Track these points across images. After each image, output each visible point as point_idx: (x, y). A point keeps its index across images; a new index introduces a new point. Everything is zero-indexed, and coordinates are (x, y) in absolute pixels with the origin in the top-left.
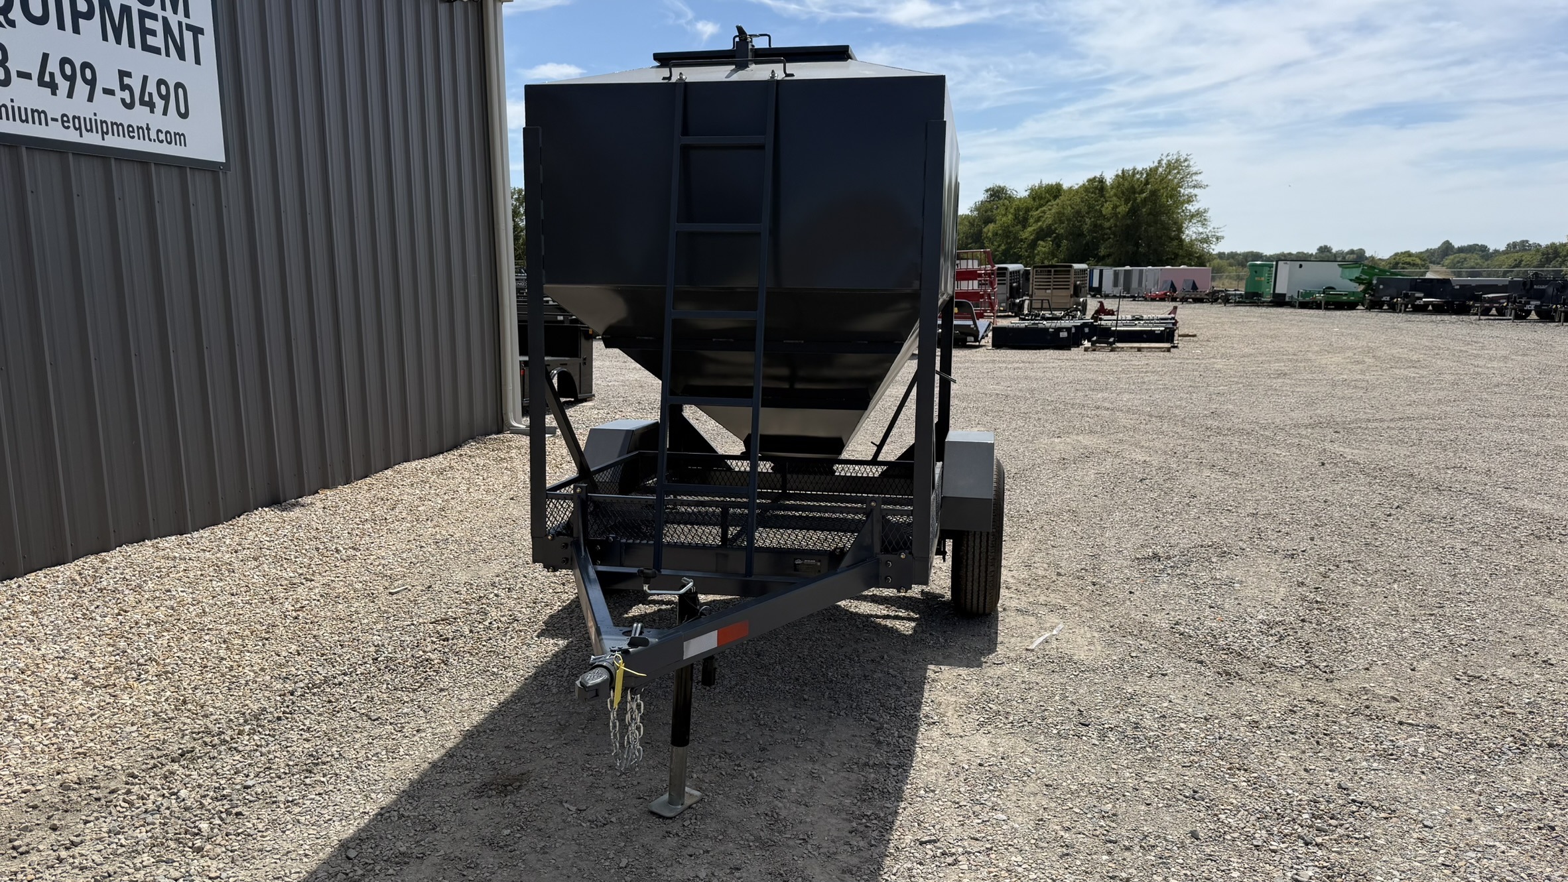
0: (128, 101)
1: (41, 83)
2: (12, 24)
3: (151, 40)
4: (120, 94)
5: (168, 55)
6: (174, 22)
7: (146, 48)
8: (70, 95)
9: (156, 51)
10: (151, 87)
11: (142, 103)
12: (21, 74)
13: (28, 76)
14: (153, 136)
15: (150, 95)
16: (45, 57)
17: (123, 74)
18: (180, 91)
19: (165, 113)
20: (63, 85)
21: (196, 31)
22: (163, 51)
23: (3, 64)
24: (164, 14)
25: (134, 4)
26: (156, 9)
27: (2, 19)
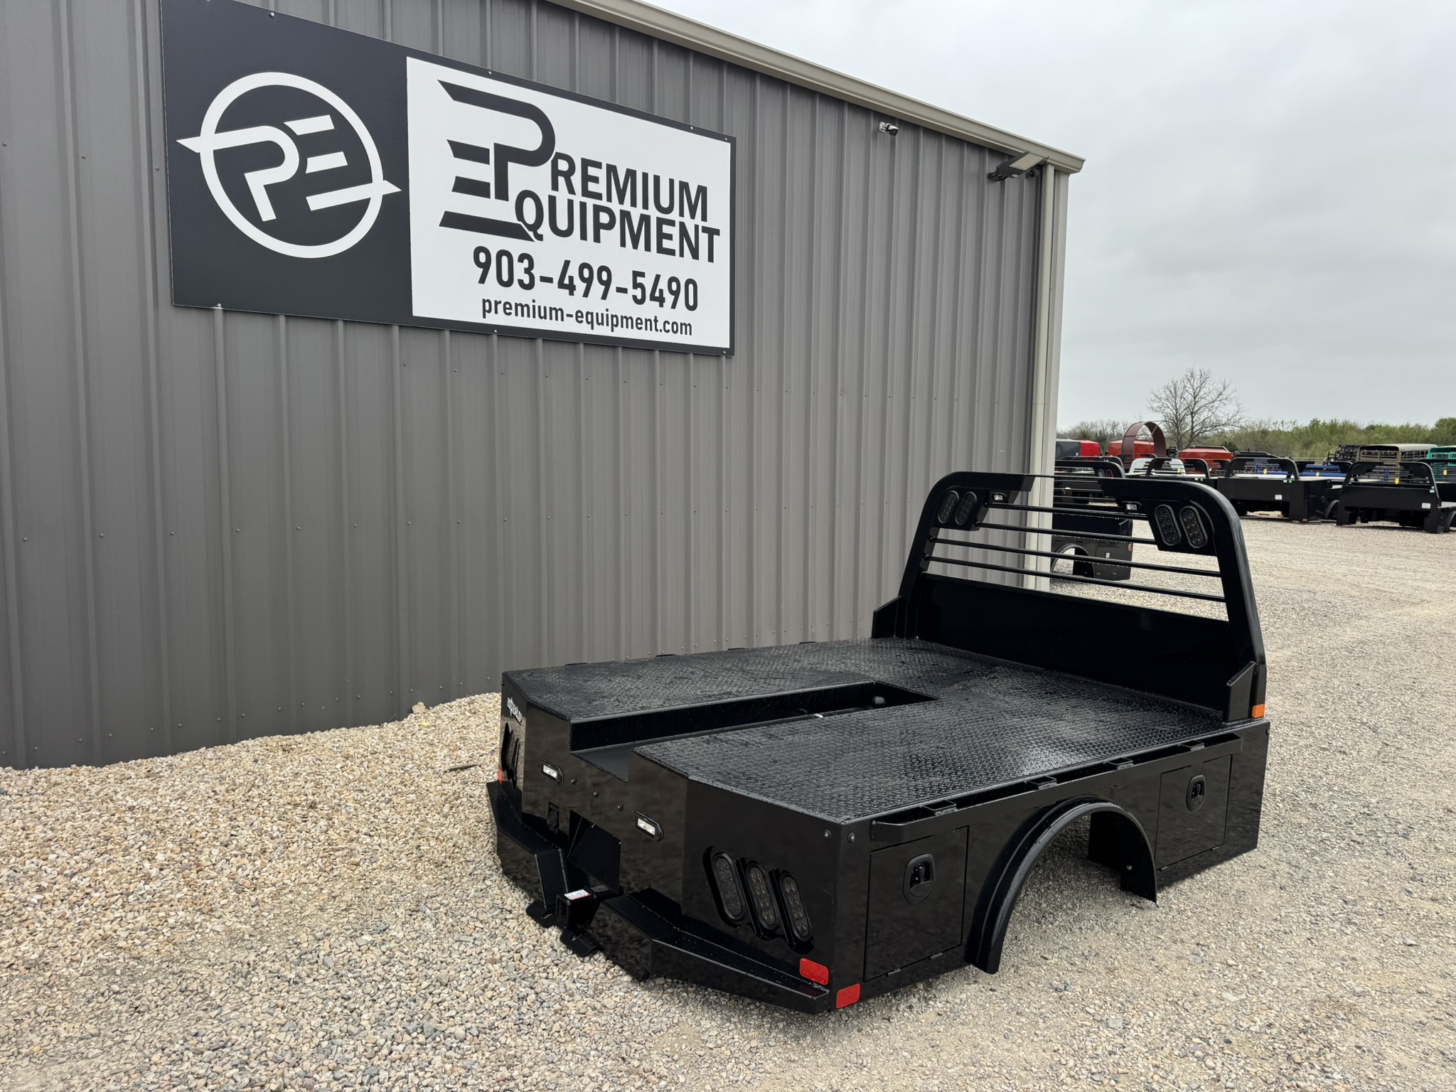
0: (639, 297)
1: (561, 285)
2: (540, 238)
4: (631, 292)
6: (690, 225)
7: (661, 250)
8: (586, 294)
9: (672, 252)
10: (663, 285)
11: (653, 298)
12: (544, 279)
13: (550, 280)
14: (660, 326)
15: (661, 291)
16: (567, 263)
17: (636, 274)
18: (691, 287)
19: (674, 306)
21: (712, 232)
22: (677, 252)
23: (528, 271)
24: (682, 219)
25: (653, 213)
26: (674, 216)
27: (531, 234)
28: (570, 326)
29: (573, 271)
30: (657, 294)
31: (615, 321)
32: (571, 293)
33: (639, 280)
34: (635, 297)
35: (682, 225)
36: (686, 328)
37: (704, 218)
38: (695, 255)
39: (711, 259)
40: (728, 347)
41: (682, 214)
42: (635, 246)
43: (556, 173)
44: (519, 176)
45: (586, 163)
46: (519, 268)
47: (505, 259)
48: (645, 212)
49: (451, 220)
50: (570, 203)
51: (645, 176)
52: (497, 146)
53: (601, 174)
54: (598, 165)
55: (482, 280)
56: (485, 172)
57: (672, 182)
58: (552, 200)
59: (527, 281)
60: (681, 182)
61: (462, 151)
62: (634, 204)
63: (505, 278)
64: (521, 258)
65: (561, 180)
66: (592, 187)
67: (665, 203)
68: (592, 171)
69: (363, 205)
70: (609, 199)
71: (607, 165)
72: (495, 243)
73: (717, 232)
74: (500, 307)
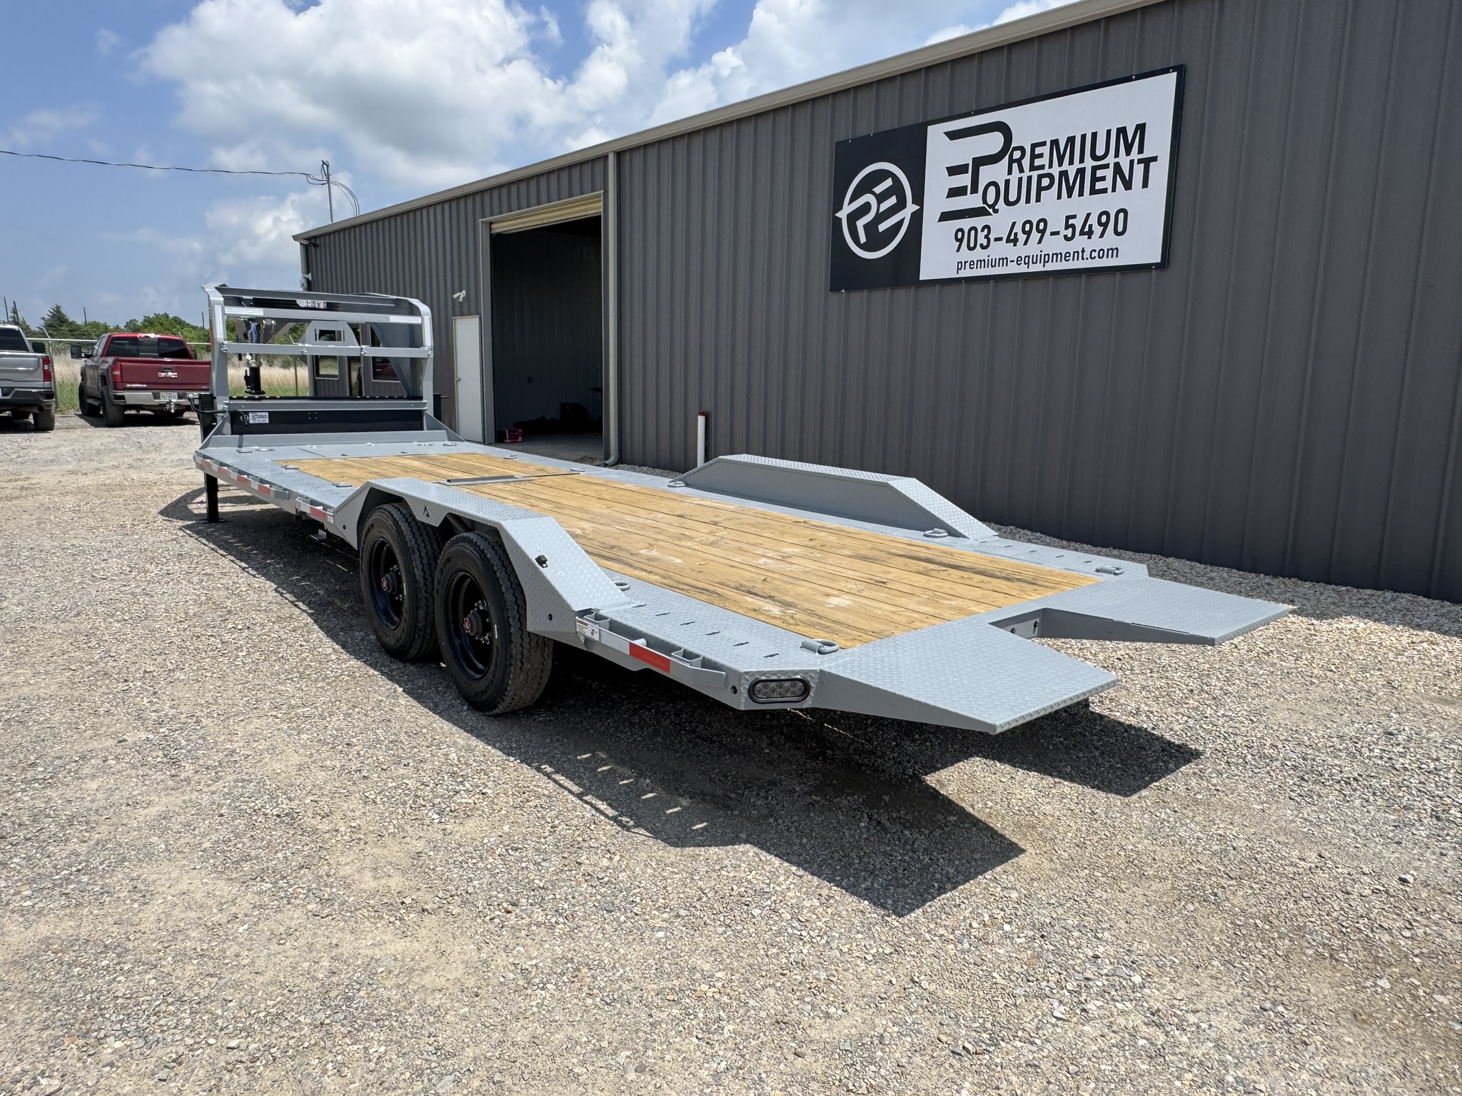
0: (1069, 236)
1: (1008, 241)
2: (996, 211)
3: (1099, 186)
4: (1063, 232)
5: (1114, 190)
6: (1124, 161)
7: (1093, 191)
8: (1026, 243)
9: (1104, 191)
10: (1093, 220)
11: (1082, 233)
12: (996, 239)
13: (1000, 239)
14: (1087, 255)
15: (1091, 226)
16: (1014, 224)
17: (1068, 218)
18: (1121, 215)
19: (1102, 236)
20: (1022, 237)
21: (1147, 162)
22: (1110, 190)
23: (987, 237)
24: (1117, 160)
25: (1089, 163)
26: (1111, 160)
27: (991, 211)
28: (1013, 269)
29: (1018, 229)
30: (1086, 229)
31: (1046, 258)
32: (1015, 245)
33: (1071, 222)
34: (1066, 238)
35: (1117, 165)
36: (1114, 251)
37: (1141, 151)
38: (1128, 185)
39: (1145, 185)
40: (1158, 260)
41: (1117, 155)
42: (1070, 196)
43: (1011, 161)
44: (987, 174)
45: (1034, 146)
46: (981, 235)
47: (973, 232)
48: (1082, 166)
49: (946, 217)
50: (1020, 179)
51: (1084, 137)
52: (974, 160)
53: (1045, 150)
54: (1044, 144)
55: (958, 250)
56: (964, 180)
57: (1109, 132)
58: (1007, 182)
59: (985, 244)
60: (1118, 130)
61: (953, 171)
62: (1071, 162)
63: (972, 245)
64: (982, 230)
65: (1015, 166)
66: (1038, 162)
67: (1100, 151)
68: (1038, 150)
69: (901, 222)
70: (1051, 166)
71: (1052, 142)
72: (966, 224)
73: (1154, 159)
74: (968, 264)
